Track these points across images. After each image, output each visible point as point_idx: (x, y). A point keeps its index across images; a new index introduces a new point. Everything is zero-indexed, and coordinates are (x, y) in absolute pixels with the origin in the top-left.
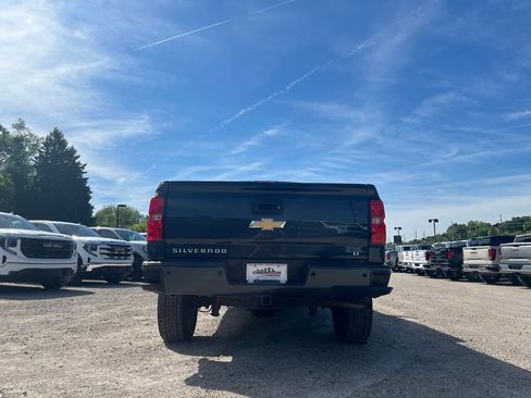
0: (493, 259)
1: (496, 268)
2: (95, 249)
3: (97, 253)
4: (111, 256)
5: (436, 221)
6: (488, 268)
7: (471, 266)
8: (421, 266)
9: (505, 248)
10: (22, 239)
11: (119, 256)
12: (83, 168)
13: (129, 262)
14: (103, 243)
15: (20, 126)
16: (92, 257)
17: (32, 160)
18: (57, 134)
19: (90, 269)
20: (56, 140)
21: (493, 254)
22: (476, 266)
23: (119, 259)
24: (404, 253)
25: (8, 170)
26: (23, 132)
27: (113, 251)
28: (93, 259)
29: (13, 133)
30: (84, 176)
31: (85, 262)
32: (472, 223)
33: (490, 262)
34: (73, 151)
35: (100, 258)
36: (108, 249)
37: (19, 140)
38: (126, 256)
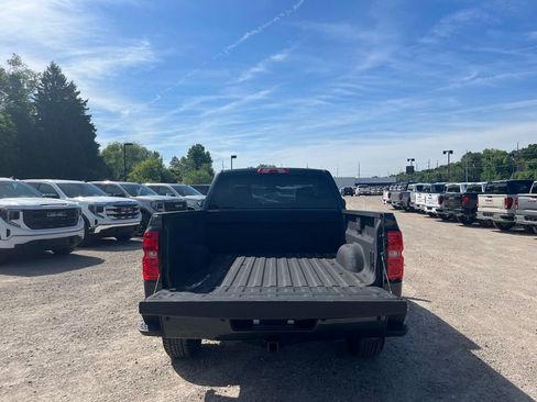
0: (509, 208)
1: (511, 217)
2: (102, 211)
3: (103, 214)
4: (118, 216)
5: (451, 152)
6: (503, 217)
7: (485, 214)
8: (433, 210)
9: (523, 198)
10: (23, 211)
11: (127, 216)
12: (85, 103)
13: (137, 221)
14: (109, 204)
15: (15, 62)
16: (99, 219)
17: (32, 98)
18: (54, 69)
19: (97, 230)
20: (54, 75)
21: (509, 203)
22: (491, 214)
23: (127, 218)
24: (417, 195)
25: (8, 110)
26: (20, 68)
27: (120, 211)
28: (100, 220)
29: (9, 69)
30: (87, 113)
31: (92, 224)
32: (487, 151)
33: (506, 211)
34: (72, 86)
35: (107, 219)
36: (114, 210)
37: (15, 78)
38: (134, 215)
